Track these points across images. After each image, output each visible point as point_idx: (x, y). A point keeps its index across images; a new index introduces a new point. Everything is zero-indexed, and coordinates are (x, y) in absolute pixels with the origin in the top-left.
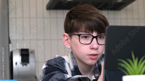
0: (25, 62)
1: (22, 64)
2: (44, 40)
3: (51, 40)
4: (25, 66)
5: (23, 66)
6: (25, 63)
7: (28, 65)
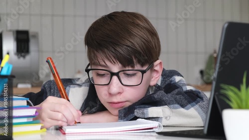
0: (23, 52)
1: (18, 55)
2: (53, 15)
3: (63, 16)
4: (22, 59)
5: (19, 58)
6: (23, 54)
7: (28, 58)
